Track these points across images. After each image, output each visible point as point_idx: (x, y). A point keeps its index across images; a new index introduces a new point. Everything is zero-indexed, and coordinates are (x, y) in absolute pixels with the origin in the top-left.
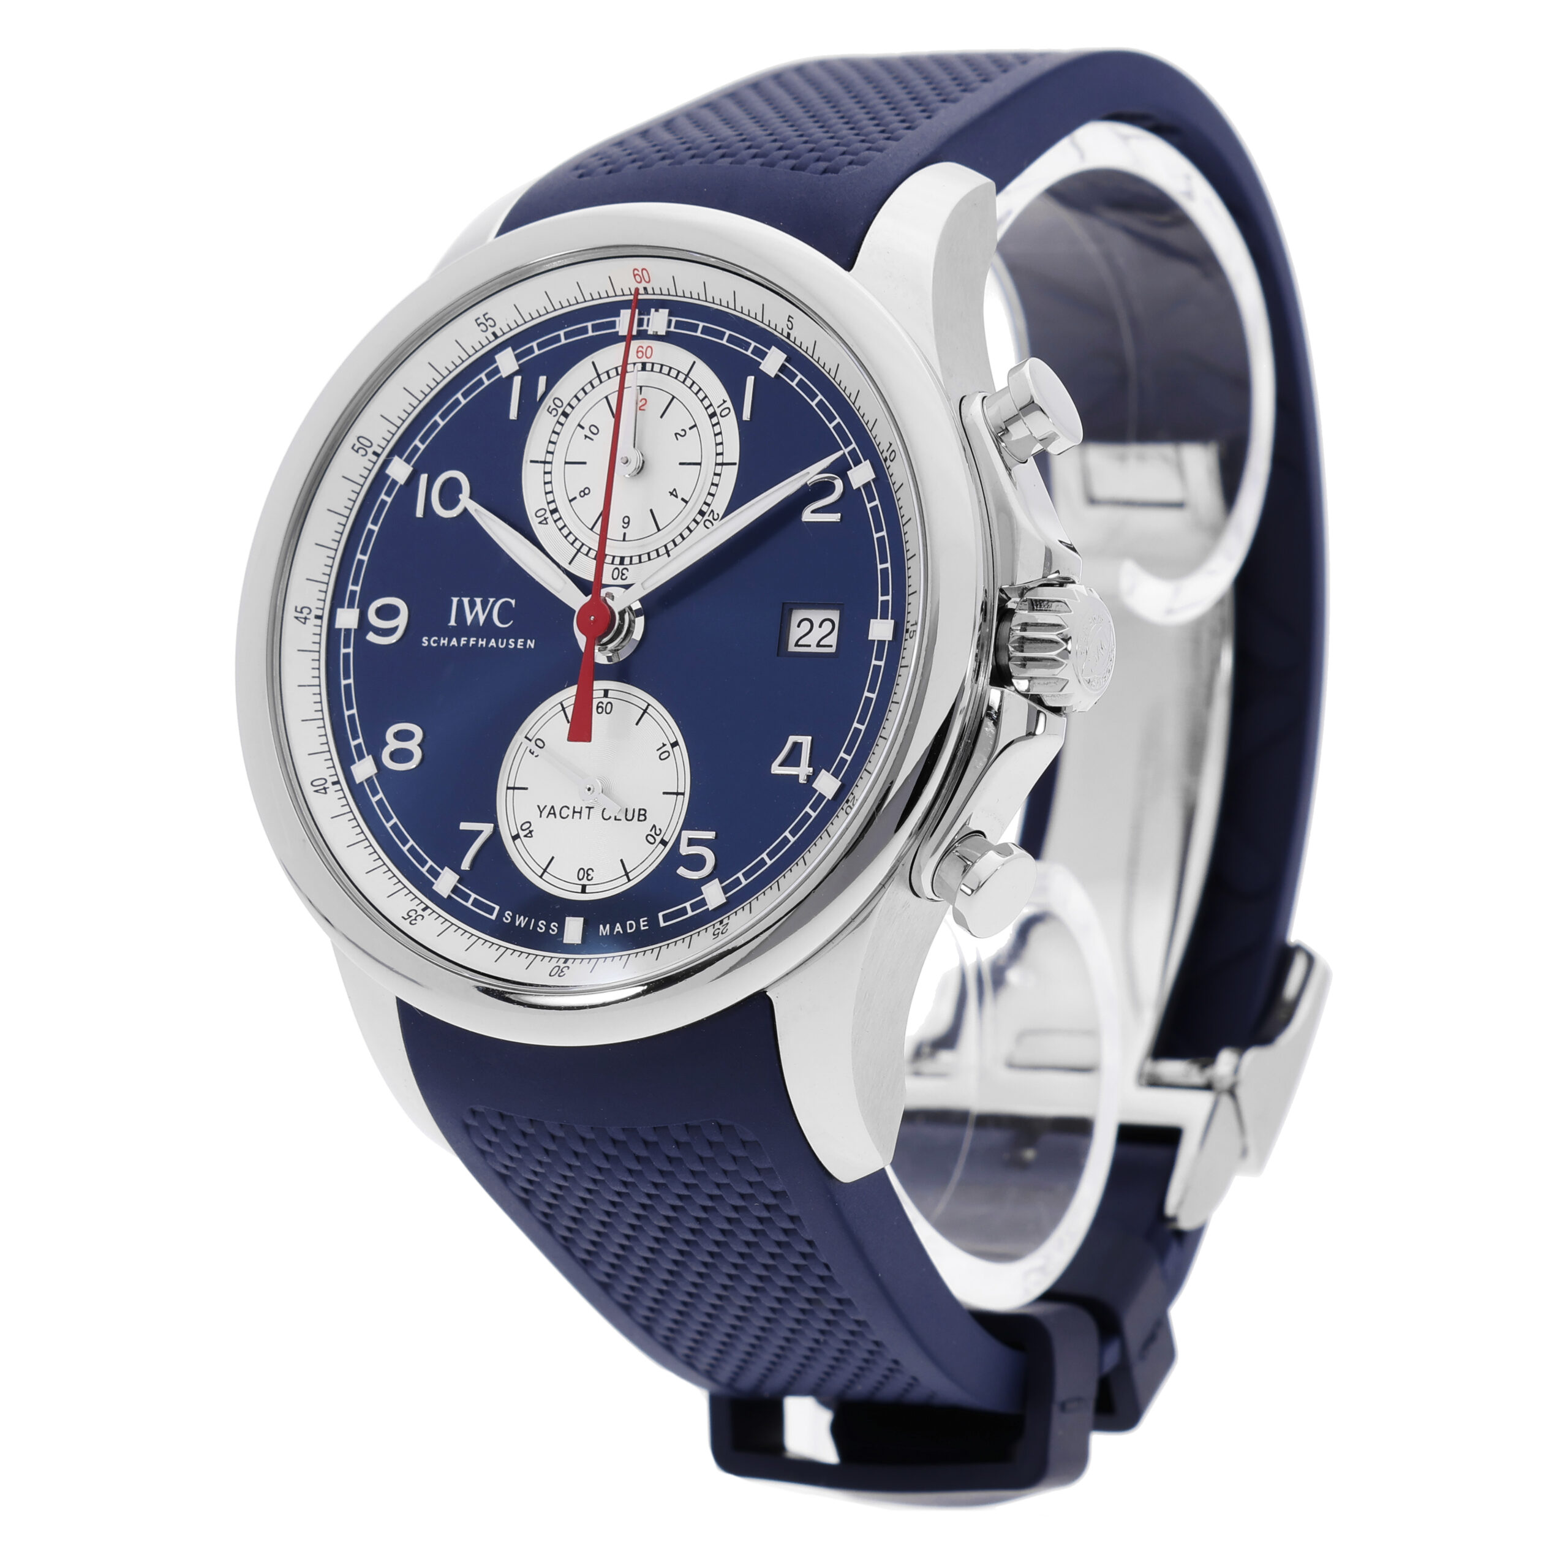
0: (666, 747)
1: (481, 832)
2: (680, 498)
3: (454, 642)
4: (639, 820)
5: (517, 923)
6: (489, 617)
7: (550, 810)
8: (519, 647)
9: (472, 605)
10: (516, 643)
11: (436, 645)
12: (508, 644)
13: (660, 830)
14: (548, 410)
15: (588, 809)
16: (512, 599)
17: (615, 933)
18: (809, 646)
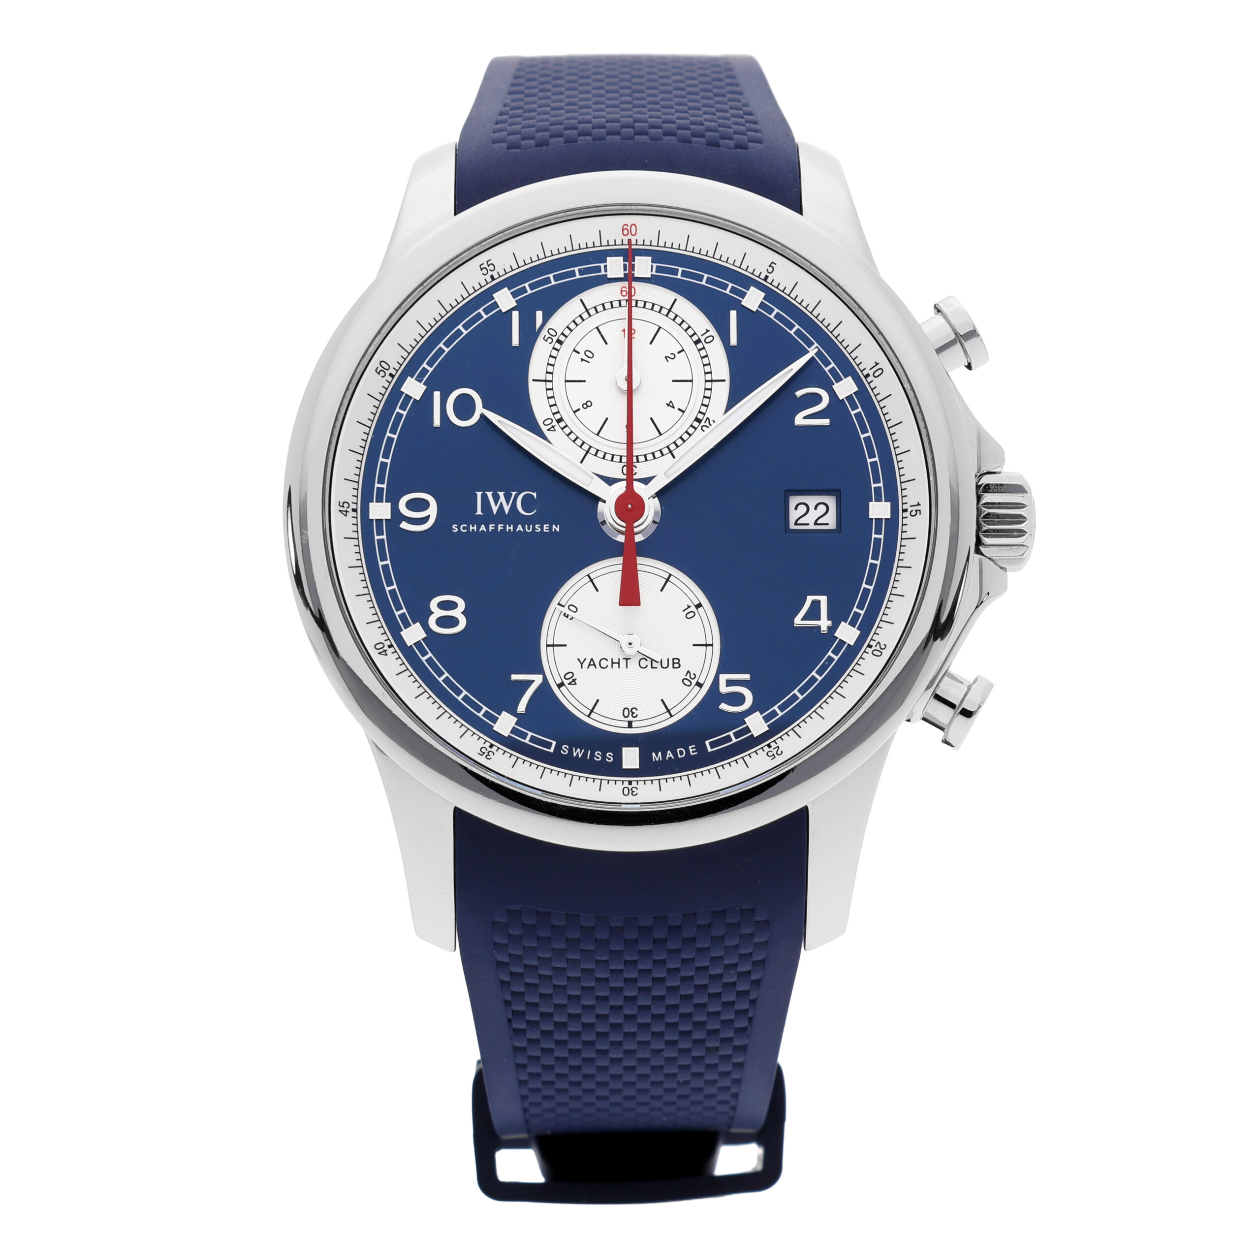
0: (690, 608)
1: (533, 681)
2: (676, 408)
3: (483, 528)
4: (674, 667)
5: (575, 755)
6: (514, 507)
7: (590, 662)
8: (545, 531)
9: (496, 498)
10: (542, 528)
11: (466, 531)
12: (534, 528)
13: (694, 674)
14: (544, 339)
15: (625, 660)
16: (534, 492)
17: (667, 759)
18: (808, 524)
